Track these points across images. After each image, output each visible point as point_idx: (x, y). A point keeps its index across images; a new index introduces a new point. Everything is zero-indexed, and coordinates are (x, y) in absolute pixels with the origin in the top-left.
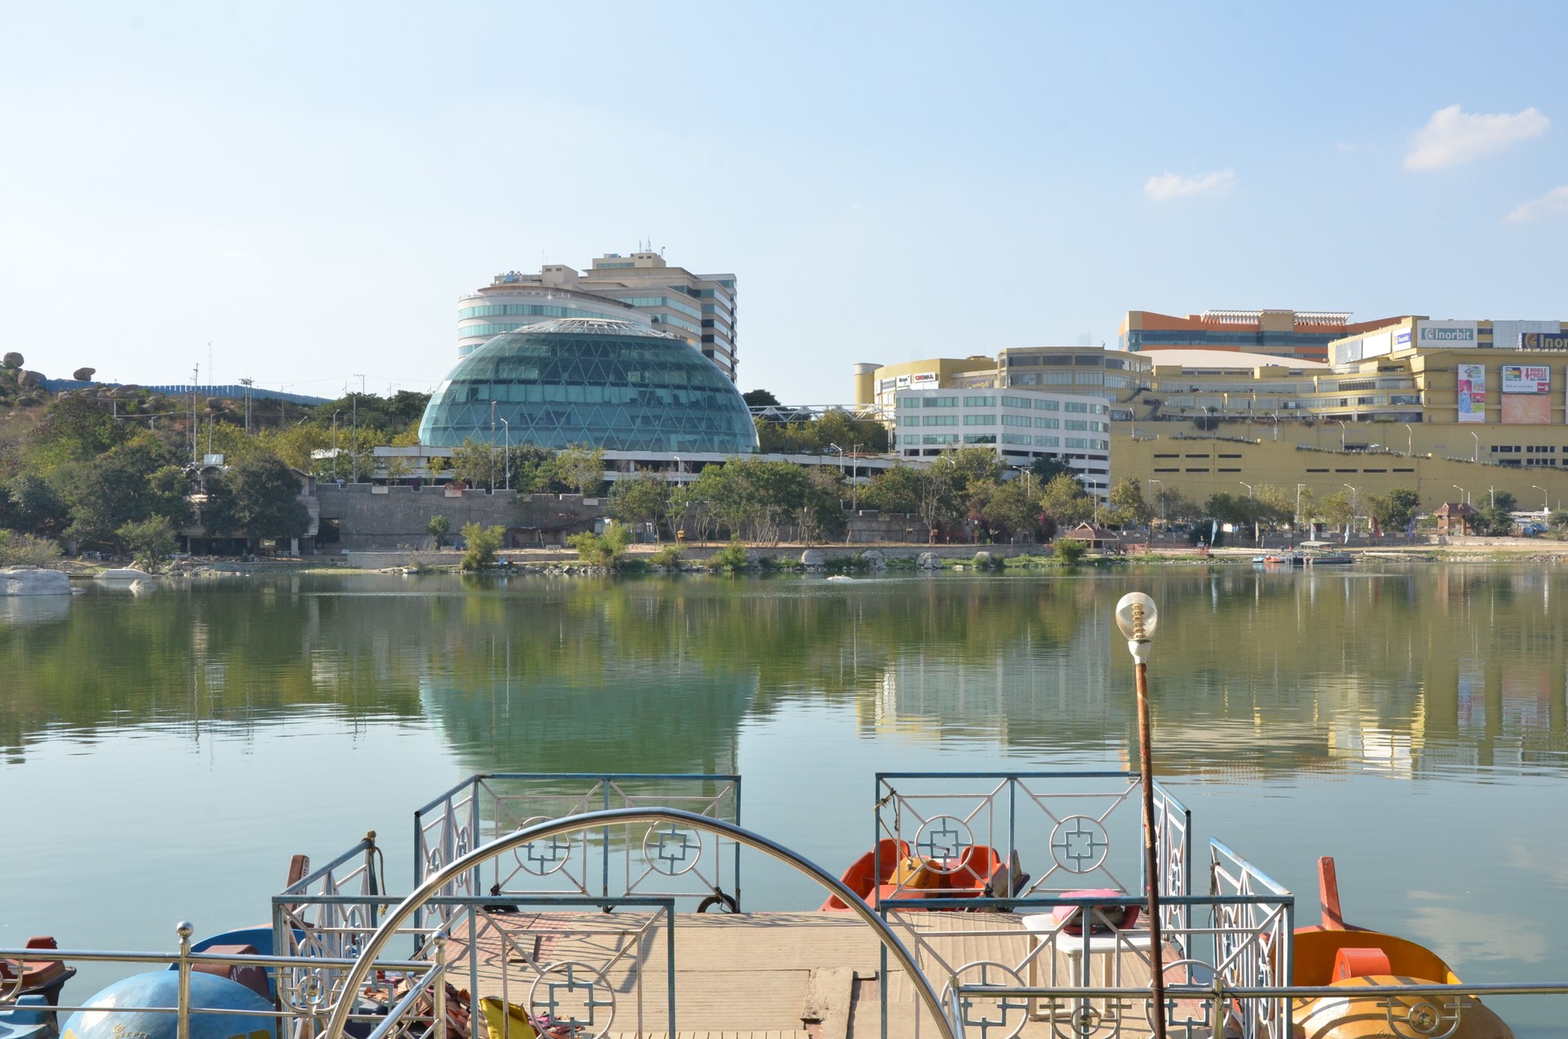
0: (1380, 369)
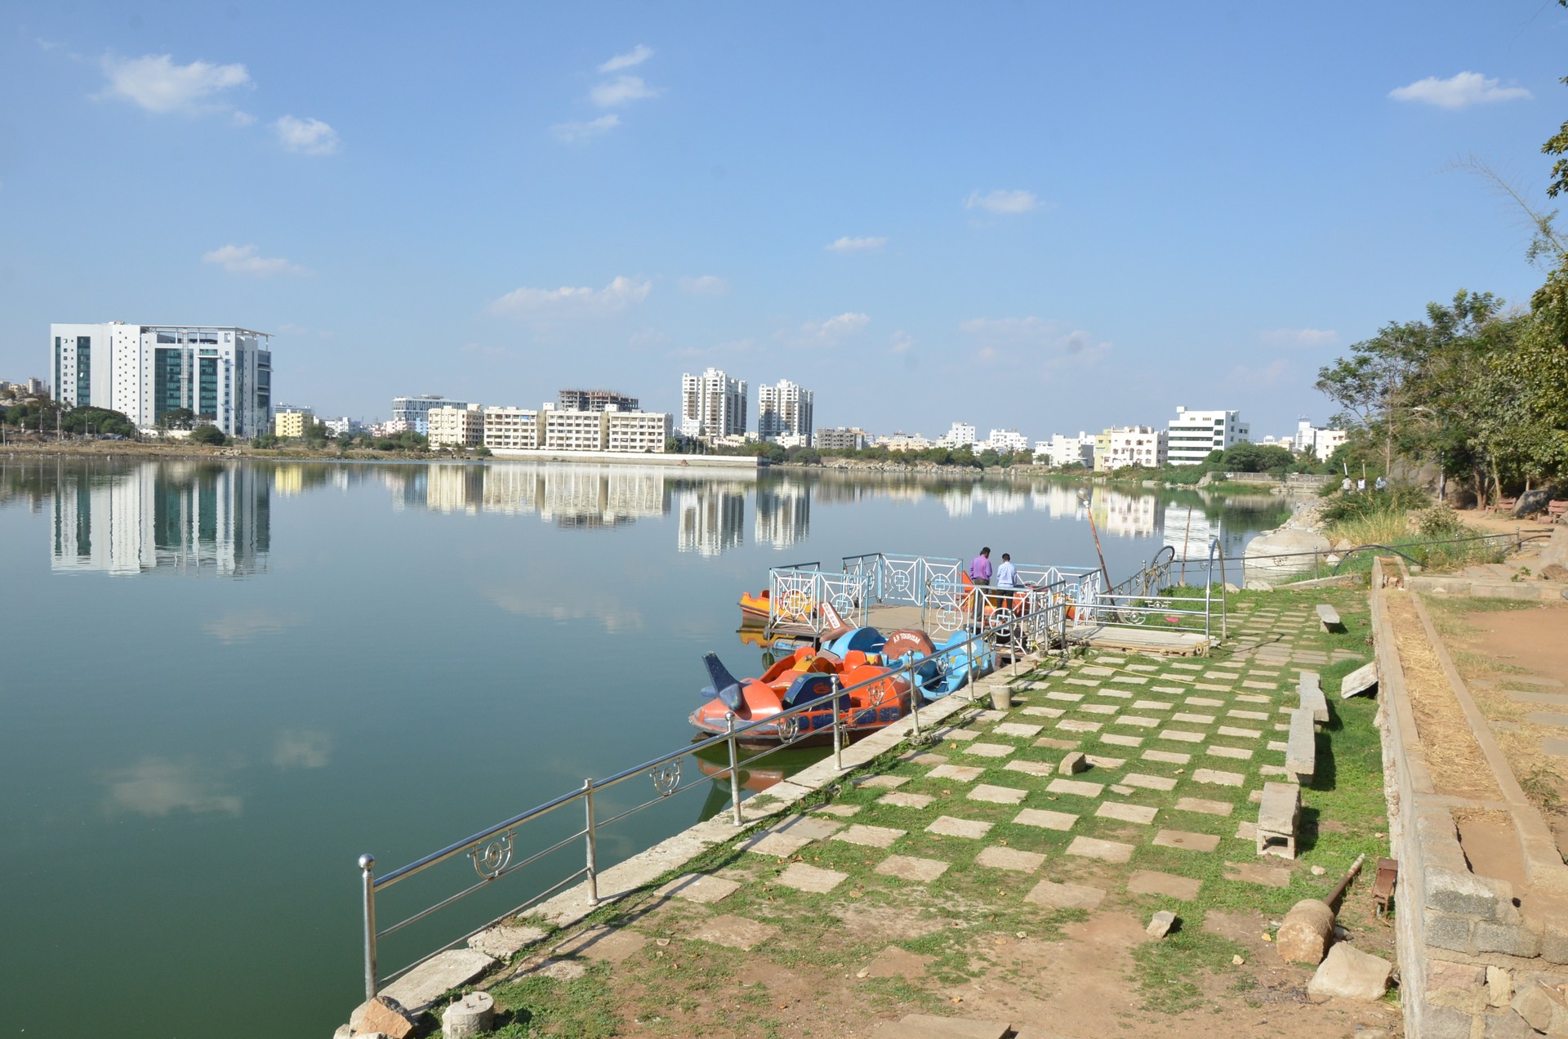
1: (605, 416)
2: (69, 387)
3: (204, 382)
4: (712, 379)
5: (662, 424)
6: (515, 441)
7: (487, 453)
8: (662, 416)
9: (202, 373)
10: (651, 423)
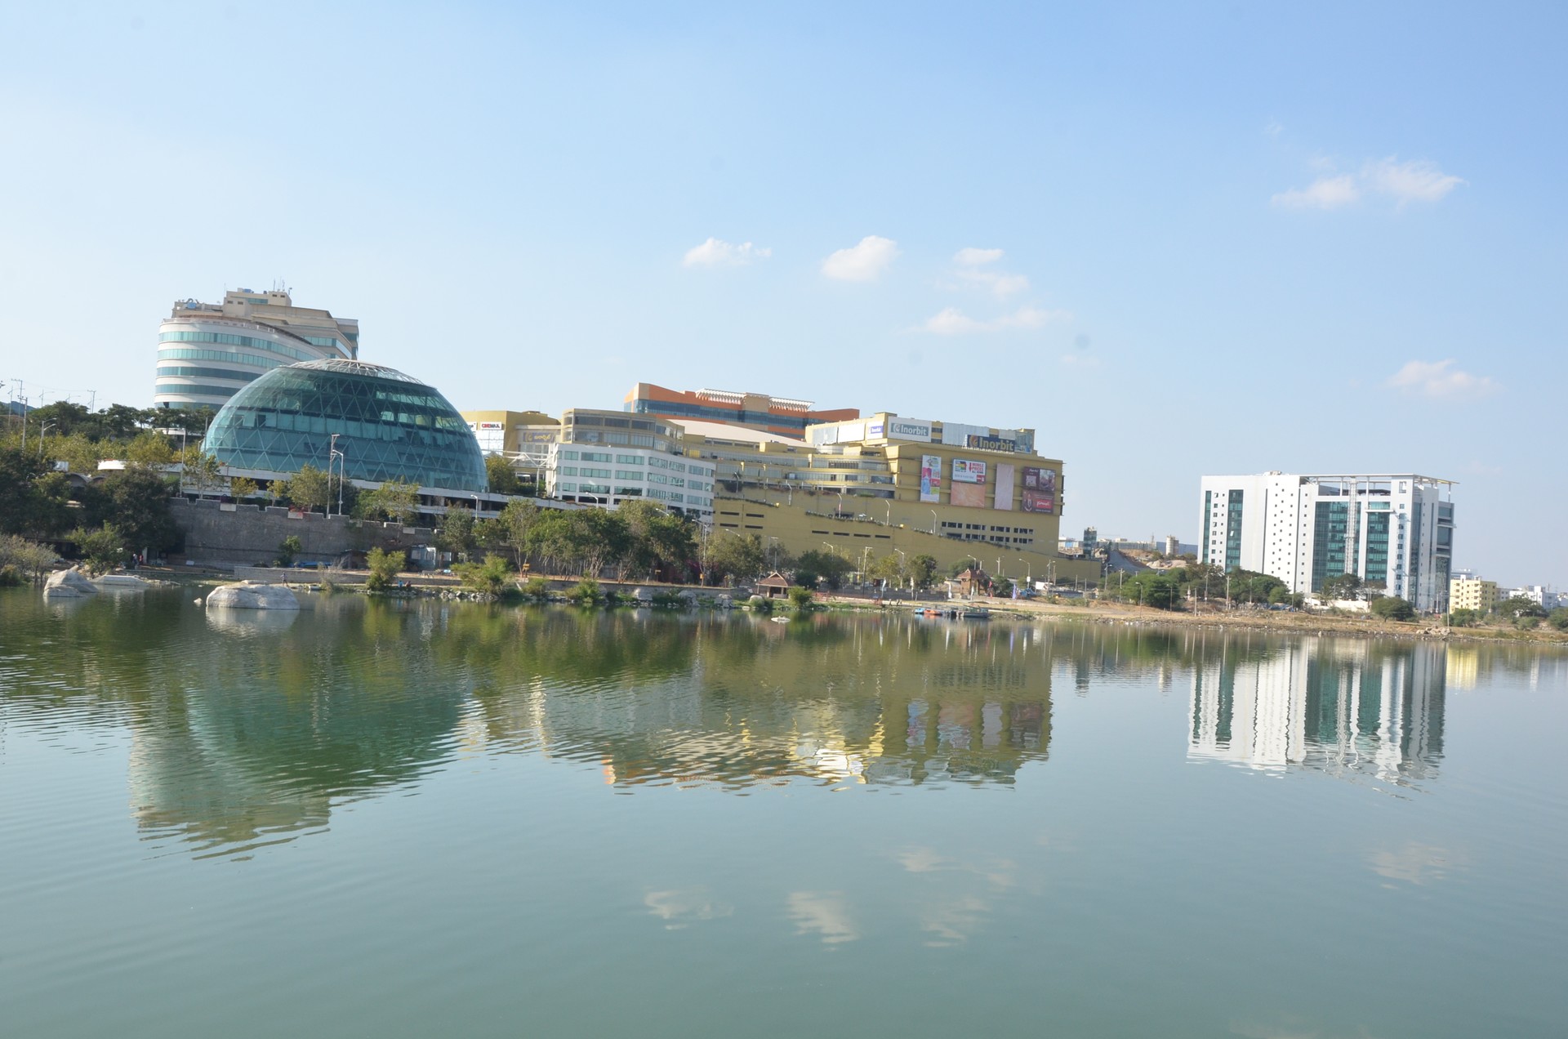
0: (862, 453)
2: (1217, 547)
3: (1372, 542)
9: (1370, 531)
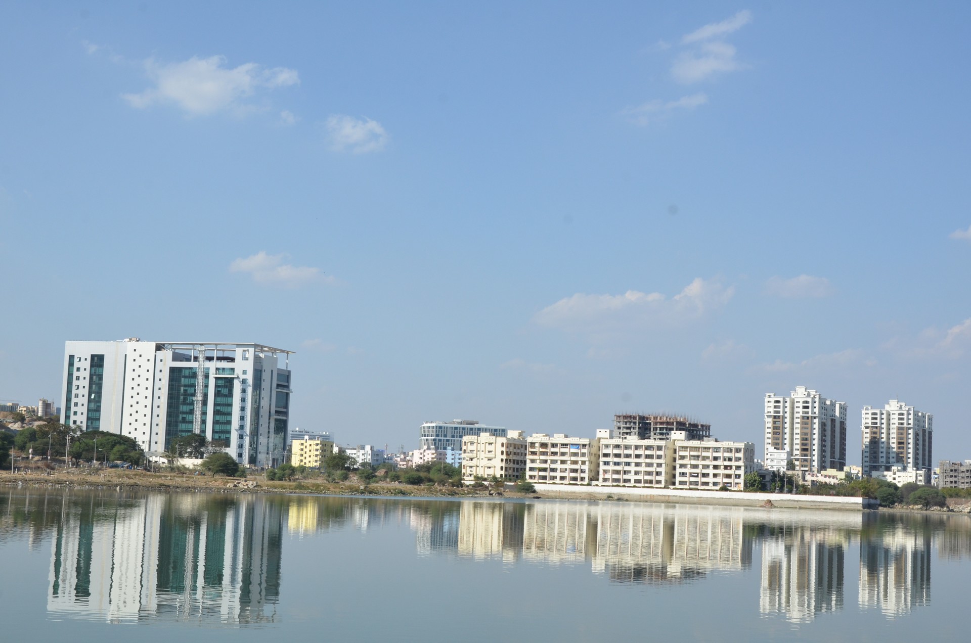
1: (670, 445)
2: (79, 409)
3: (219, 405)
4: (801, 400)
5: (741, 455)
6: (563, 474)
7: (529, 489)
8: (741, 445)
9: (218, 394)
10: (727, 455)
